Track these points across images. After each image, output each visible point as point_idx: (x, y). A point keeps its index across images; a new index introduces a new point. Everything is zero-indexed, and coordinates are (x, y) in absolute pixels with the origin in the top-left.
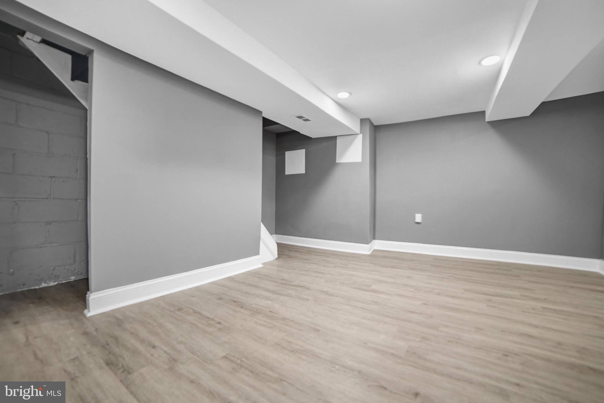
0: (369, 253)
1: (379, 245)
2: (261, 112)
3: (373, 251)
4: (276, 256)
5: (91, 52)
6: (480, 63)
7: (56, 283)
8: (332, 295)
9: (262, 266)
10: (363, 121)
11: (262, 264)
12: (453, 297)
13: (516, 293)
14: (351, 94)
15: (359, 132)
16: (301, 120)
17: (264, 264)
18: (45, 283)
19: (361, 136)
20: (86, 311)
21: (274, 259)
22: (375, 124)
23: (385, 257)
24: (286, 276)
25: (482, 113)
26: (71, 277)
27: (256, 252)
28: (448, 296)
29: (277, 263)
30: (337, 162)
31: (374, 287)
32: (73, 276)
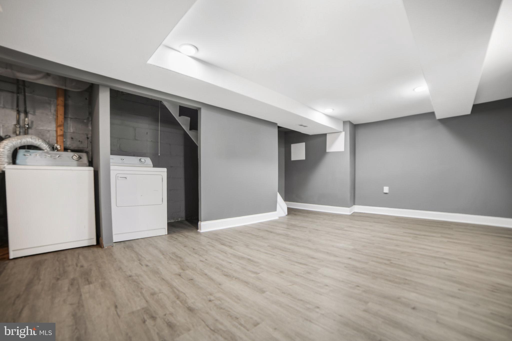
0: (349, 213)
1: (358, 209)
2: (276, 124)
3: (353, 213)
4: (287, 214)
5: (200, 109)
6: (414, 90)
7: (174, 221)
8: (319, 231)
9: (278, 218)
10: (345, 122)
11: (278, 217)
12: (394, 235)
13: (439, 235)
14: (333, 110)
15: (342, 130)
16: (302, 127)
17: (279, 217)
18: (170, 220)
19: (343, 134)
20: (199, 230)
21: (285, 215)
22: (355, 123)
23: (360, 216)
24: (293, 223)
25: (433, 114)
26: (179, 218)
27: (274, 209)
28: (390, 234)
29: (287, 217)
30: (327, 151)
31: (346, 229)
32: (180, 218)
